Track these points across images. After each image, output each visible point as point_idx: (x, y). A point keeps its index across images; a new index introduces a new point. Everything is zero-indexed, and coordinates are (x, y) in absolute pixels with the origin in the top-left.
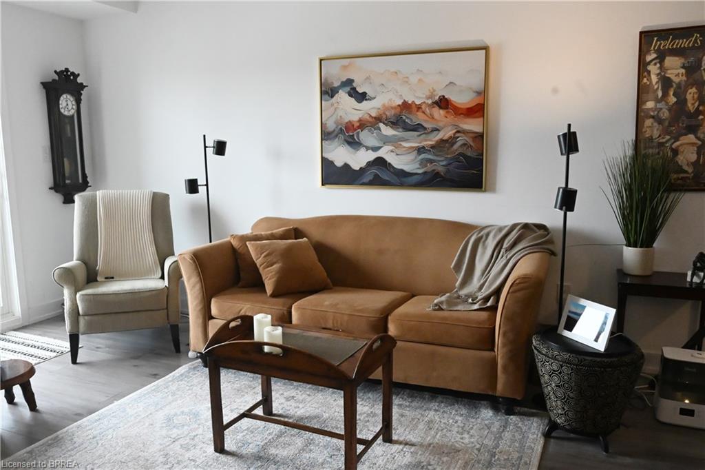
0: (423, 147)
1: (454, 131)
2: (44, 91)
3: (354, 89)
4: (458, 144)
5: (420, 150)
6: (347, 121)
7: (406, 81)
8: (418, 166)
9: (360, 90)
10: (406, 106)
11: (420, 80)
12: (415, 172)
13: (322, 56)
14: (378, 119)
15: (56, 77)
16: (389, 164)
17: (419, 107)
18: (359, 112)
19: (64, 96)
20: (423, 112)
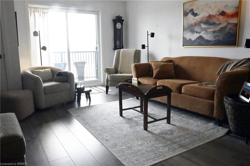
0: (215, 31)
1: (226, 24)
2: (113, 22)
3: (193, 12)
4: (228, 29)
5: (214, 32)
6: (191, 23)
7: (210, 7)
8: (213, 38)
9: (195, 12)
10: (210, 16)
11: (215, 6)
12: (212, 40)
13: (185, 2)
14: (201, 22)
15: (116, 18)
16: (204, 38)
17: (214, 16)
18: (195, 20)
19: (118, 23)
20: (216, 18)
